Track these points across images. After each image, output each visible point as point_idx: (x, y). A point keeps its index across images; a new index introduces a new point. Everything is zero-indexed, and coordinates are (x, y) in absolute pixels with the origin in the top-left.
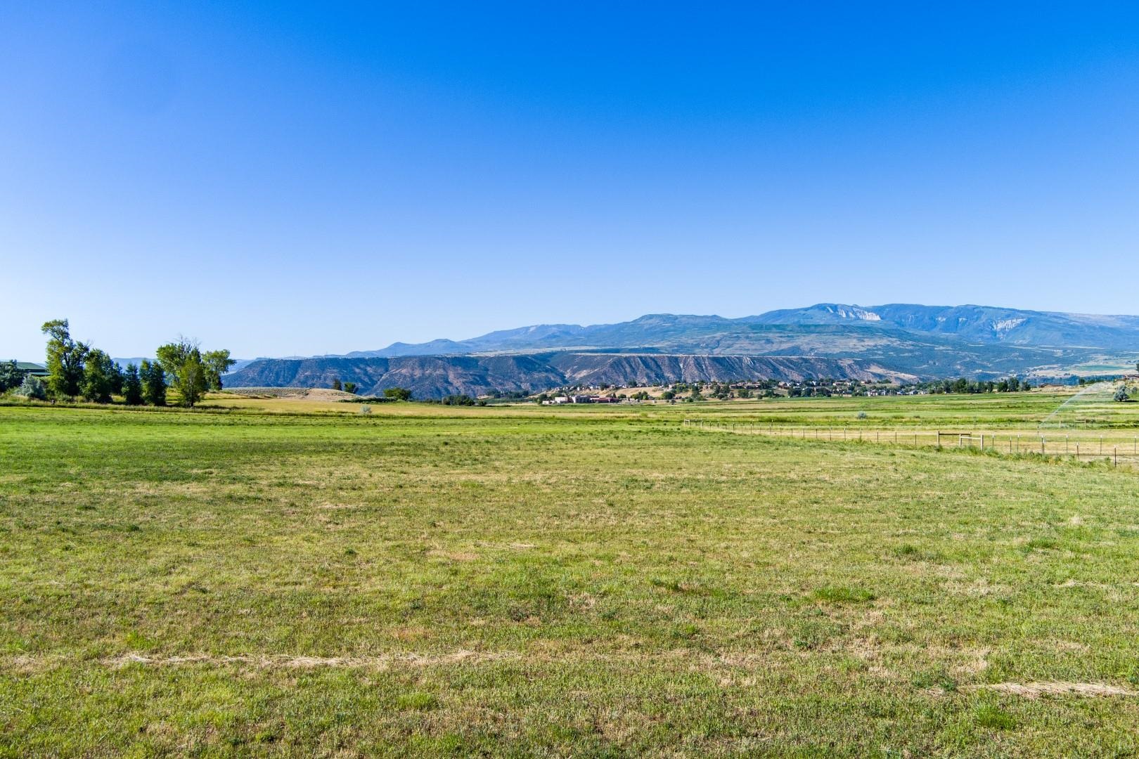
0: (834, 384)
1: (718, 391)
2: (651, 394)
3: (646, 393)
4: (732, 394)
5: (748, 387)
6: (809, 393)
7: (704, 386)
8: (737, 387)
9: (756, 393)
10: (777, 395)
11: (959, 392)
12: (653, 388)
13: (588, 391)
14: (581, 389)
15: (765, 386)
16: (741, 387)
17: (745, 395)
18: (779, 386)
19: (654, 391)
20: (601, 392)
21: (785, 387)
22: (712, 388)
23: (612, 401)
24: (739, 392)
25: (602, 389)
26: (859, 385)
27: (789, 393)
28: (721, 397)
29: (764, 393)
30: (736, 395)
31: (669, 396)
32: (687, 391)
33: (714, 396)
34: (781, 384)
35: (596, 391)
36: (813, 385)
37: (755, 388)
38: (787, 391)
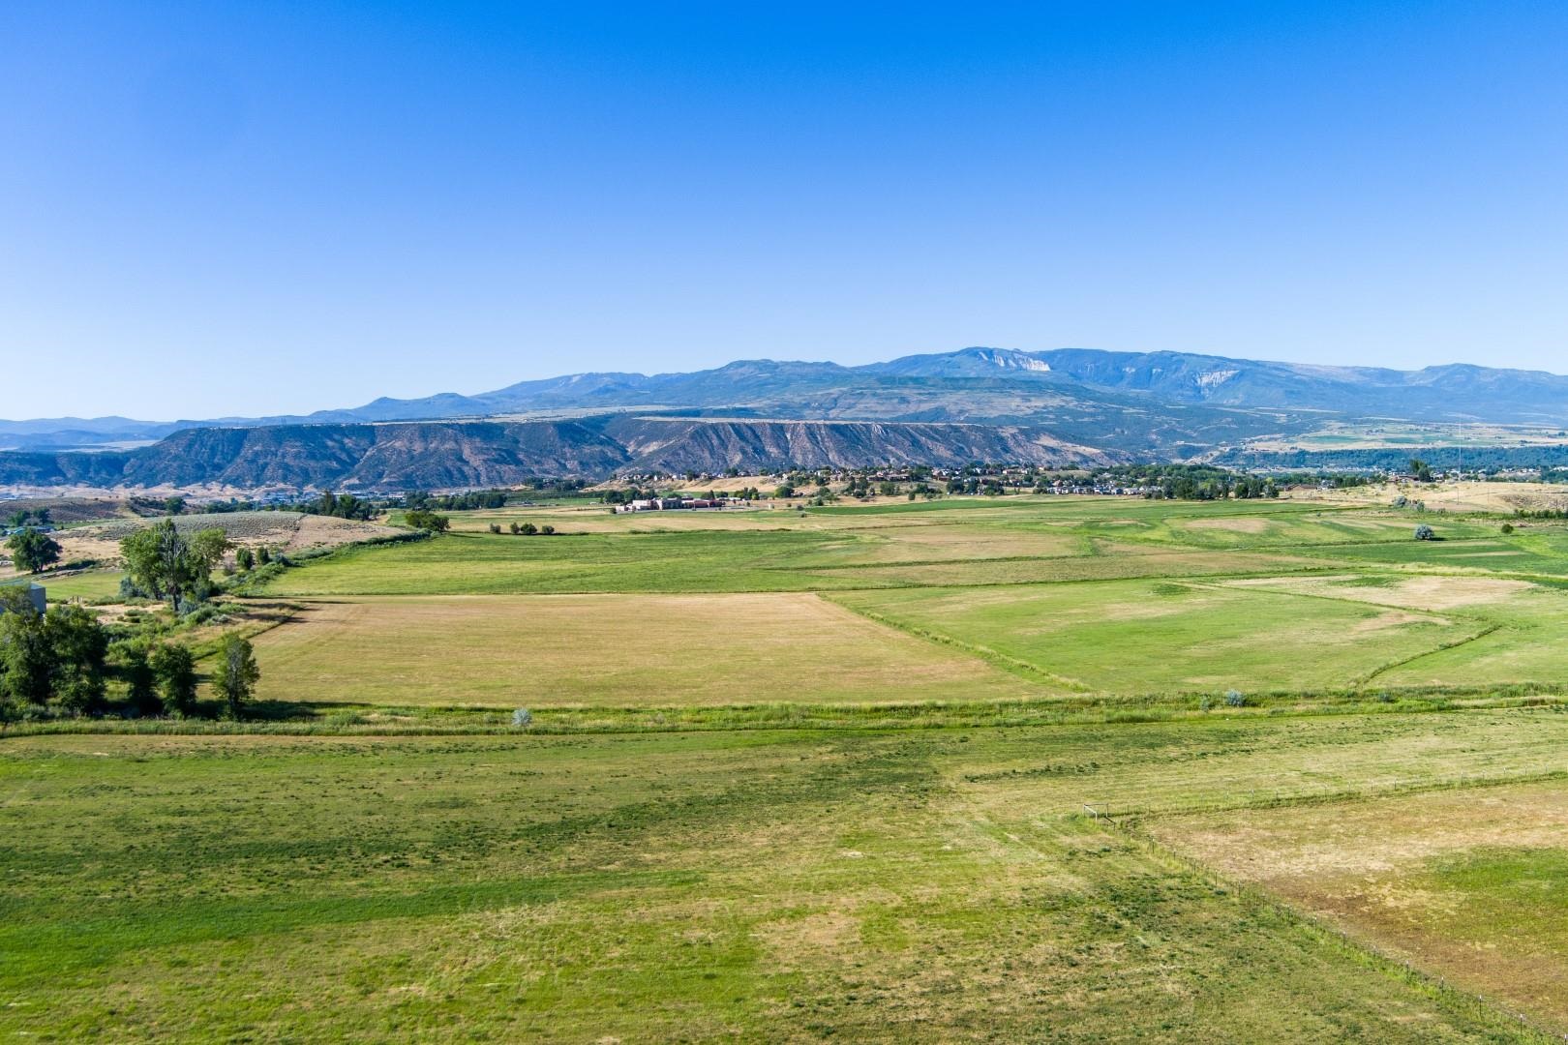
0: (1005, 472)
1: (853, 486)
2: (762, 489)
3: (755, 490)
4: (873, 490)
5: (892, 479)
6: (974, 488)
7: (833, 477)
8: (878, 479)
9: (904, 487)
10: (933, 491)
11: (1185, 498)
12: (761, 478)
13: (669, 481)
14: (659, 479)
15: (914, 477)
16: (882, 479)
17: (889, 492)
18: (933, 477)
19: (763, 483)
20: (688, 483)
21: (940, 477)
22: (843, 479)
23: (713, 505)
24: (882, 487)
25: (690, 480)
26: (1037, 474)
27: (948, 487)
28: (858, 495)
29: (915, 488)
30: (878, 491)
31: (787, 493)
32: (808, 483)
33: (848, 491)
34: (935, 472)
35: (681, 482)
36: (976, 474)
37: (902, 480)
38: (946, 483)
